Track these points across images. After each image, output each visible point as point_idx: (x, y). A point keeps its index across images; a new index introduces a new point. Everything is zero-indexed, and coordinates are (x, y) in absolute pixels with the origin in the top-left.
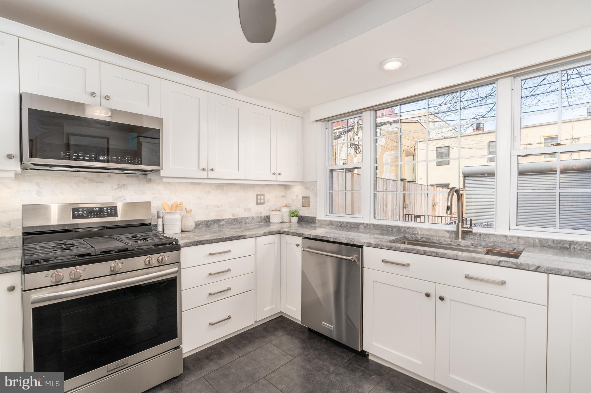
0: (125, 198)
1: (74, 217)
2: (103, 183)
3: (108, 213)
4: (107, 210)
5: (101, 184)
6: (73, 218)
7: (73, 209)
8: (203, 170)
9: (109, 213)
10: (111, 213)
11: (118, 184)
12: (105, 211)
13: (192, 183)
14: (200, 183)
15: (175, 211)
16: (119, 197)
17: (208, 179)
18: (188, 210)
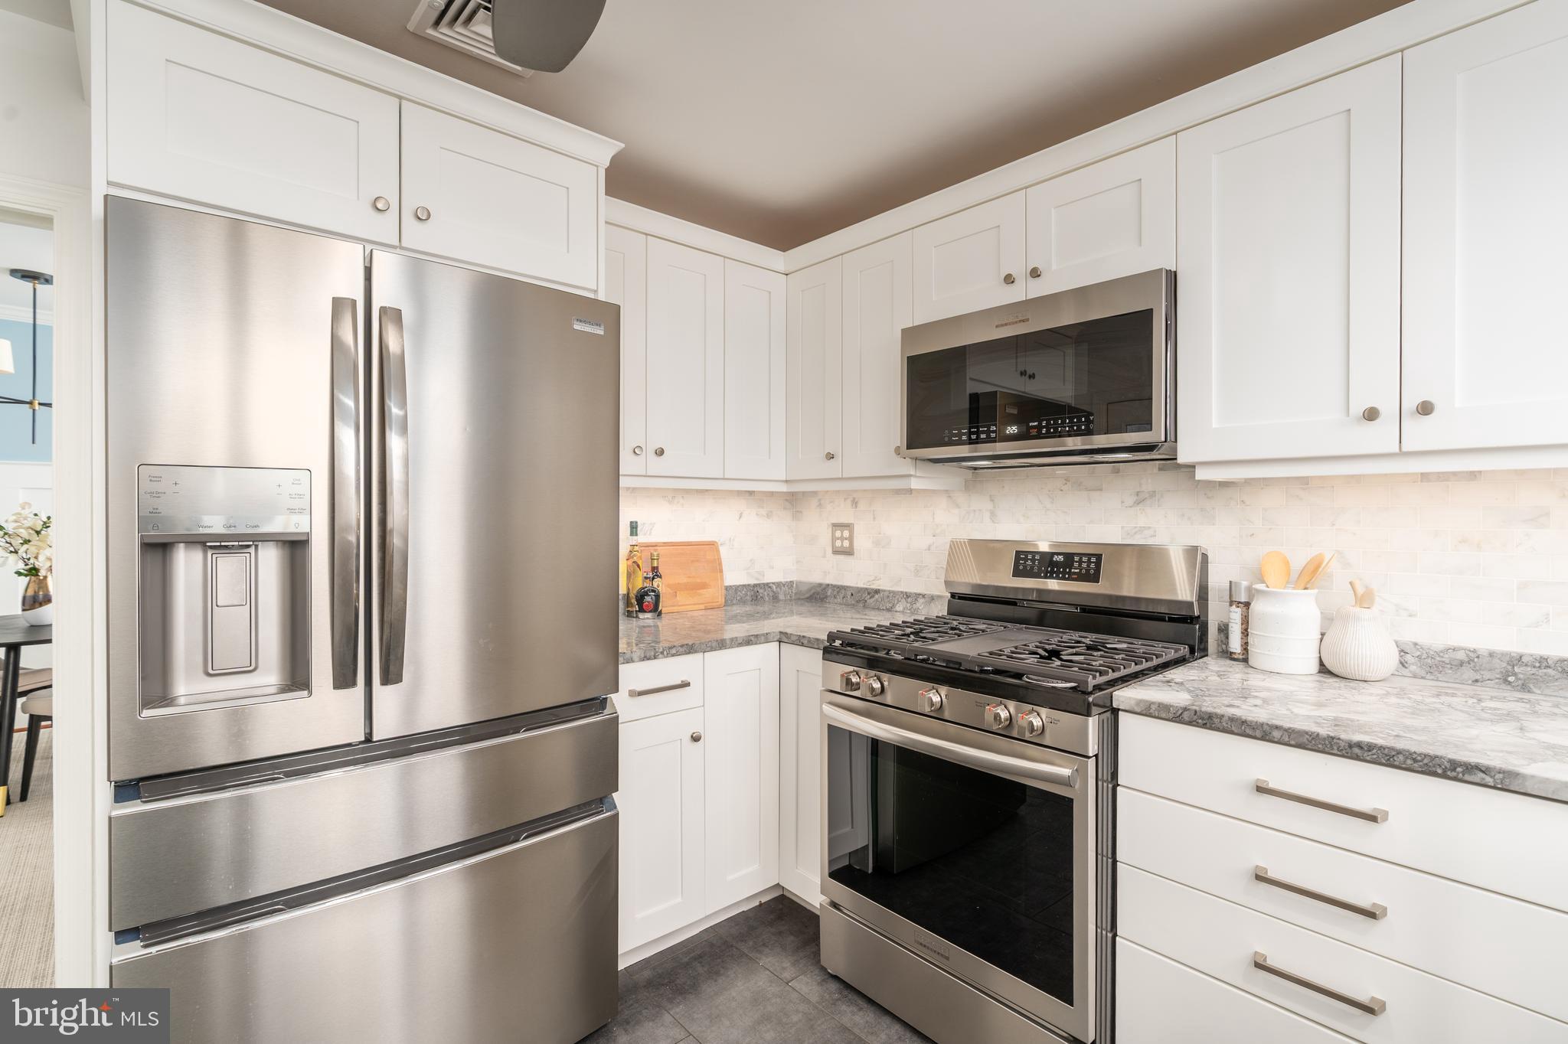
0: (1155, 531)
1: (1017, 573)
2: (1101, 490)
3: (1081, 570)
4: (1080, 562)
5: (1098, 493)
6: (1014, 575)
7: (1018, 553)
8: (1371, 415)
9: (1084, 571)
10: (1088, 571)
11: (1138, 492)
12: (1076, 565)
13: (1425, 477)
14: (1473, 475)
15: (1306, 588)
16: (1136, 530)
17: (1402, 454)
18: (1360, 590)
